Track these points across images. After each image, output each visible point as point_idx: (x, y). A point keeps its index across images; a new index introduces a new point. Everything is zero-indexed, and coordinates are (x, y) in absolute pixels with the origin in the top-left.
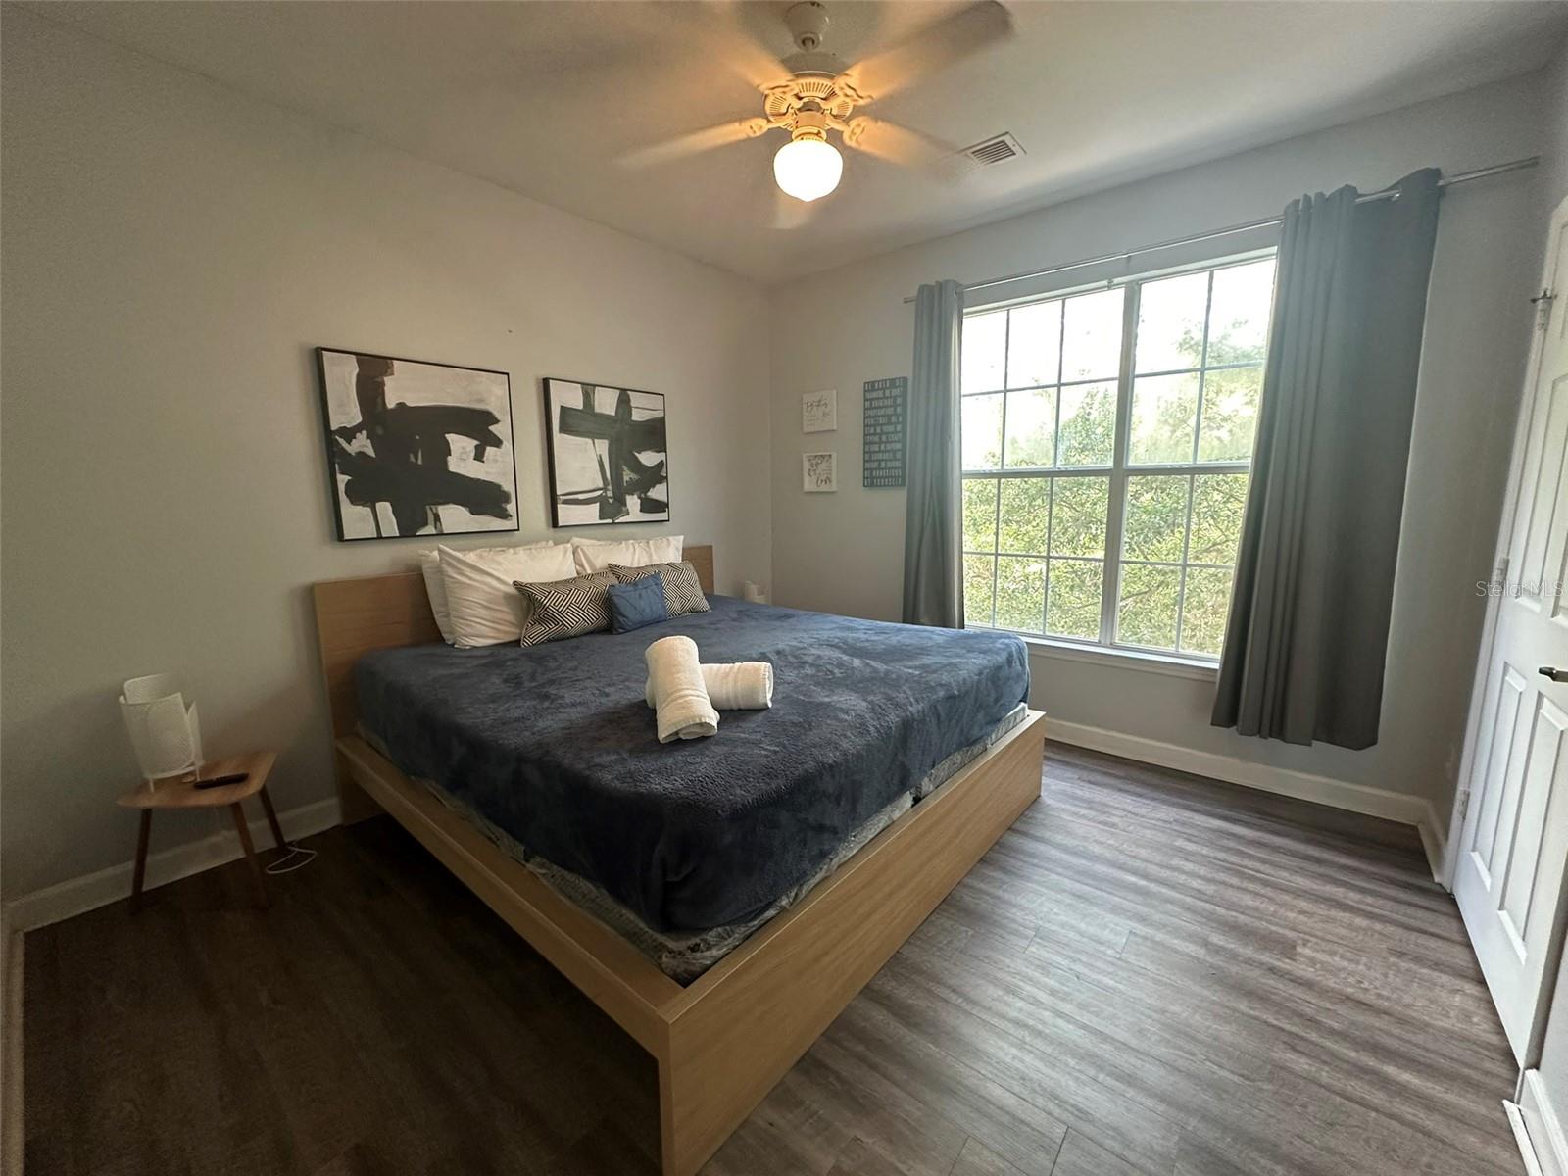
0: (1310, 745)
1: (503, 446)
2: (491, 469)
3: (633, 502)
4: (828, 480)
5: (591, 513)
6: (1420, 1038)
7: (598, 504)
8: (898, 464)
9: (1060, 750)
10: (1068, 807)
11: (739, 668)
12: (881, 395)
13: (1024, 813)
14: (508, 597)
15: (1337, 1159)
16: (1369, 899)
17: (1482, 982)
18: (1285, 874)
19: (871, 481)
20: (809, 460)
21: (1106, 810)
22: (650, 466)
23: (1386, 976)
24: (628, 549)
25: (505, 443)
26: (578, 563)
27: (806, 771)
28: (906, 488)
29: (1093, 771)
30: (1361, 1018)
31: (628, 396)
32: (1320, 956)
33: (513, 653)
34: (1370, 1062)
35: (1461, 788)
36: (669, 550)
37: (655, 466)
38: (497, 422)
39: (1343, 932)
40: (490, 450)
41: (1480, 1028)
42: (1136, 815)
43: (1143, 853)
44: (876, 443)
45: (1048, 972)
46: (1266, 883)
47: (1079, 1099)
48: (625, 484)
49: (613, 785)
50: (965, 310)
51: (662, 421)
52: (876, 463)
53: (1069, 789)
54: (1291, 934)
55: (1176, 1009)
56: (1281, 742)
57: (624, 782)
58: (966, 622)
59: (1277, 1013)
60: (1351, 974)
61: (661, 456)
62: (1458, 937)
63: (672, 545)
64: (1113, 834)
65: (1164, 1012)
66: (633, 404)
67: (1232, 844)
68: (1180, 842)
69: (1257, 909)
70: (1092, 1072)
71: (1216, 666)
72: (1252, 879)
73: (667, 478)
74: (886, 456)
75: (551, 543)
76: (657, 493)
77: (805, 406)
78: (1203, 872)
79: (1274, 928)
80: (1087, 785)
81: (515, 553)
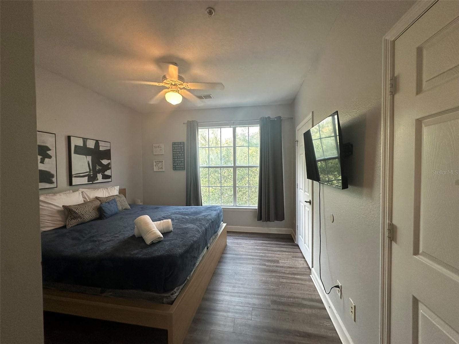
0: (274, 221)
1: (52, 158)
2: (47, 166)
3: (100, 176)
4: (162, 168)
5: (85, 180)
6: (299, 270)
7: (87, 177)
8: (183, 164)
9: (230, 233)
10: (233, 245)
11: (163, 222)
12: (177, 146)
13: (224, 250)
14: (59, 212)
15: (292, 294)
16: (287, 249)
17: (304, 258)
18: (274, 248)
19: (175, 168)
20: (156, 162)
21: (241, 244)
22: (105, 164)
23: (292, 261)
24: (101, 191)
25: (53, 157)
26: (84, 197)
27: (191, 243)
28: (186, 170)
29: (236, 236)
30: (291, 270)
31: (99, 142)
32: (283, 261)
33: (65, 231)
34: (293, 276)
35: (297, 225)
36: (115, 191)
37: (107, 164)
38: (50, 150)
39: (285, 256)
40: (47, 160)
41: (305, 265)
42: (247, 243)
43: (250, 251)
44: (176, 158)
45: (240, 281)
46: (272, 251)
47: (253, 302)
48: (97, 170)
49: (143, 257)
50: (199, 128)
51: (110, 150)
52: (177, 164)
53: (232, 241)
54: (278, 259)
55: (264, 279)
56: (269, 222)
57: (146, 256)
58: (203, 205)
59: (279, 273)
60: (288, 263)
61: (109, 161)
62: (300, 252)
63: (116, 189)
64: (244, 249)
65: (262, 280)
66: (100, 145)
67: (265, 245)
68: (256, 247)
69: (272, 256)
70: (253, 296)
71: (257, 208)
72: (270, 251)
73: (111, 168)
74: (179, 162)
75: (71, 191)
76: (108, 173)
77: (154, 147)
78: (261, 252)
79: (275, 259)
80: (236, 239)
81: (60, 195)
